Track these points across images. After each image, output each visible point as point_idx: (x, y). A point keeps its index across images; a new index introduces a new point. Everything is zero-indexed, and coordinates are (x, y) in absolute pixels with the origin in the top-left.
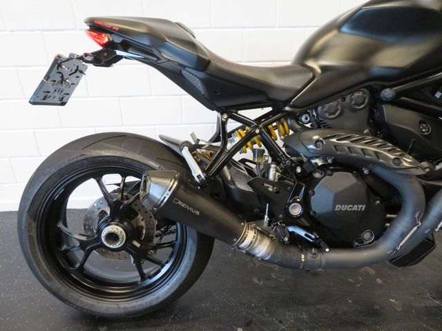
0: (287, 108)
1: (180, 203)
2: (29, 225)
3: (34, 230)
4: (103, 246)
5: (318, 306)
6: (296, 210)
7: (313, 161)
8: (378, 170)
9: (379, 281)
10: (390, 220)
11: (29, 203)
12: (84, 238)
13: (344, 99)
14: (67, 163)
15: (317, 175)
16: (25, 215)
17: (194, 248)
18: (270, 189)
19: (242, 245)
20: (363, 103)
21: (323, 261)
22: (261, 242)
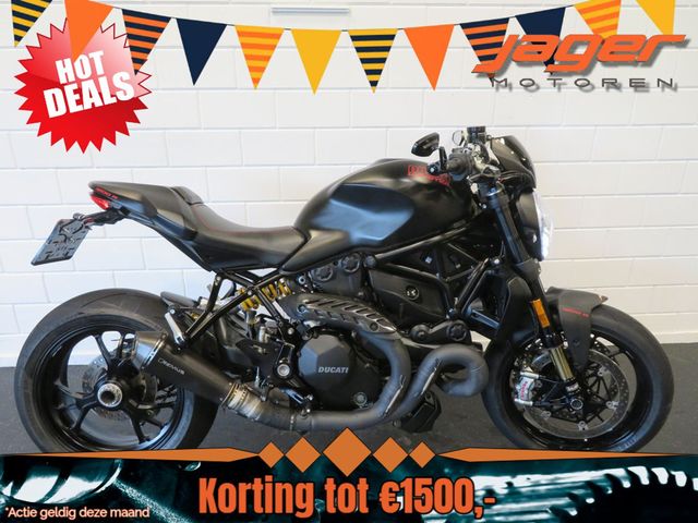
1: (165, 362)
2: (26, 381)
4: (99, 405)
6: (285, 371)
7: (305, 323)
8: (363, 335)
11: (26, 360)
12: (81, 397)
13: (335, 264)
15: (306, 338)
16: (22, 371)
17: (191, 409)
18: (260, 351)
19: (230, 405)
20: (355, 267)
21: (312, 423)
22: (249, 402)
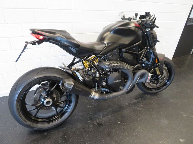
0: (99, 55)
2: (17, 105)
3: (19, 106)
4: (45, 106)
5: (108, 109)
6: (104, 84)
7: (107, 70)
8: (123, 70)
9: (121, 99)
10: (126, 82)
13: (113, 52)
14: (30, 81)
15: (109, 73)
18: (97, 79)
20: (118, 52)
21: (112, 96)
22: (96, 94)
